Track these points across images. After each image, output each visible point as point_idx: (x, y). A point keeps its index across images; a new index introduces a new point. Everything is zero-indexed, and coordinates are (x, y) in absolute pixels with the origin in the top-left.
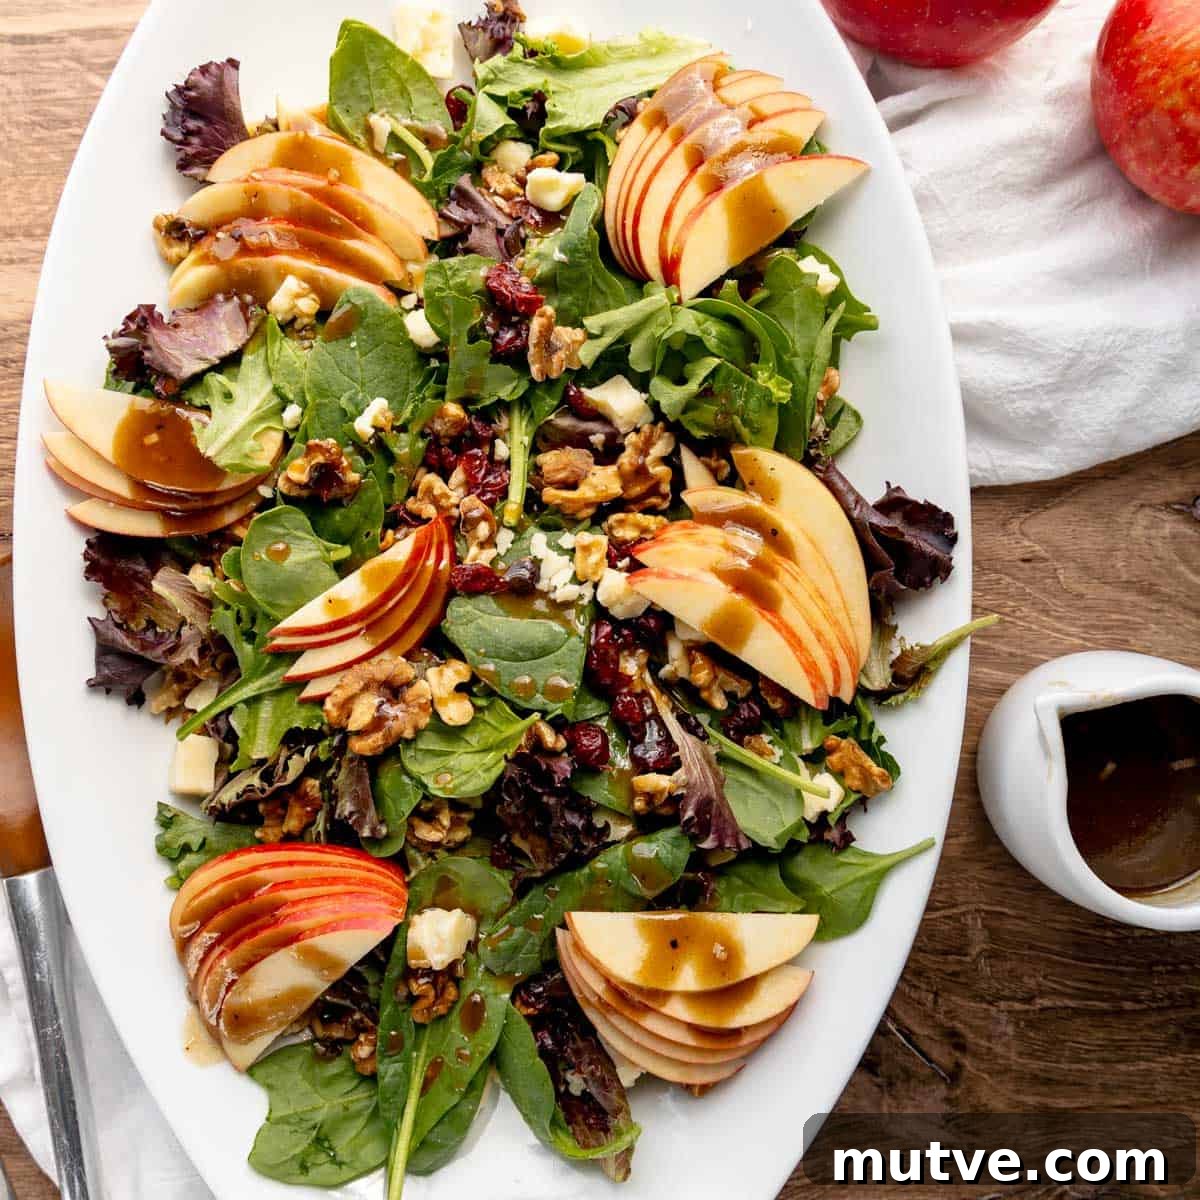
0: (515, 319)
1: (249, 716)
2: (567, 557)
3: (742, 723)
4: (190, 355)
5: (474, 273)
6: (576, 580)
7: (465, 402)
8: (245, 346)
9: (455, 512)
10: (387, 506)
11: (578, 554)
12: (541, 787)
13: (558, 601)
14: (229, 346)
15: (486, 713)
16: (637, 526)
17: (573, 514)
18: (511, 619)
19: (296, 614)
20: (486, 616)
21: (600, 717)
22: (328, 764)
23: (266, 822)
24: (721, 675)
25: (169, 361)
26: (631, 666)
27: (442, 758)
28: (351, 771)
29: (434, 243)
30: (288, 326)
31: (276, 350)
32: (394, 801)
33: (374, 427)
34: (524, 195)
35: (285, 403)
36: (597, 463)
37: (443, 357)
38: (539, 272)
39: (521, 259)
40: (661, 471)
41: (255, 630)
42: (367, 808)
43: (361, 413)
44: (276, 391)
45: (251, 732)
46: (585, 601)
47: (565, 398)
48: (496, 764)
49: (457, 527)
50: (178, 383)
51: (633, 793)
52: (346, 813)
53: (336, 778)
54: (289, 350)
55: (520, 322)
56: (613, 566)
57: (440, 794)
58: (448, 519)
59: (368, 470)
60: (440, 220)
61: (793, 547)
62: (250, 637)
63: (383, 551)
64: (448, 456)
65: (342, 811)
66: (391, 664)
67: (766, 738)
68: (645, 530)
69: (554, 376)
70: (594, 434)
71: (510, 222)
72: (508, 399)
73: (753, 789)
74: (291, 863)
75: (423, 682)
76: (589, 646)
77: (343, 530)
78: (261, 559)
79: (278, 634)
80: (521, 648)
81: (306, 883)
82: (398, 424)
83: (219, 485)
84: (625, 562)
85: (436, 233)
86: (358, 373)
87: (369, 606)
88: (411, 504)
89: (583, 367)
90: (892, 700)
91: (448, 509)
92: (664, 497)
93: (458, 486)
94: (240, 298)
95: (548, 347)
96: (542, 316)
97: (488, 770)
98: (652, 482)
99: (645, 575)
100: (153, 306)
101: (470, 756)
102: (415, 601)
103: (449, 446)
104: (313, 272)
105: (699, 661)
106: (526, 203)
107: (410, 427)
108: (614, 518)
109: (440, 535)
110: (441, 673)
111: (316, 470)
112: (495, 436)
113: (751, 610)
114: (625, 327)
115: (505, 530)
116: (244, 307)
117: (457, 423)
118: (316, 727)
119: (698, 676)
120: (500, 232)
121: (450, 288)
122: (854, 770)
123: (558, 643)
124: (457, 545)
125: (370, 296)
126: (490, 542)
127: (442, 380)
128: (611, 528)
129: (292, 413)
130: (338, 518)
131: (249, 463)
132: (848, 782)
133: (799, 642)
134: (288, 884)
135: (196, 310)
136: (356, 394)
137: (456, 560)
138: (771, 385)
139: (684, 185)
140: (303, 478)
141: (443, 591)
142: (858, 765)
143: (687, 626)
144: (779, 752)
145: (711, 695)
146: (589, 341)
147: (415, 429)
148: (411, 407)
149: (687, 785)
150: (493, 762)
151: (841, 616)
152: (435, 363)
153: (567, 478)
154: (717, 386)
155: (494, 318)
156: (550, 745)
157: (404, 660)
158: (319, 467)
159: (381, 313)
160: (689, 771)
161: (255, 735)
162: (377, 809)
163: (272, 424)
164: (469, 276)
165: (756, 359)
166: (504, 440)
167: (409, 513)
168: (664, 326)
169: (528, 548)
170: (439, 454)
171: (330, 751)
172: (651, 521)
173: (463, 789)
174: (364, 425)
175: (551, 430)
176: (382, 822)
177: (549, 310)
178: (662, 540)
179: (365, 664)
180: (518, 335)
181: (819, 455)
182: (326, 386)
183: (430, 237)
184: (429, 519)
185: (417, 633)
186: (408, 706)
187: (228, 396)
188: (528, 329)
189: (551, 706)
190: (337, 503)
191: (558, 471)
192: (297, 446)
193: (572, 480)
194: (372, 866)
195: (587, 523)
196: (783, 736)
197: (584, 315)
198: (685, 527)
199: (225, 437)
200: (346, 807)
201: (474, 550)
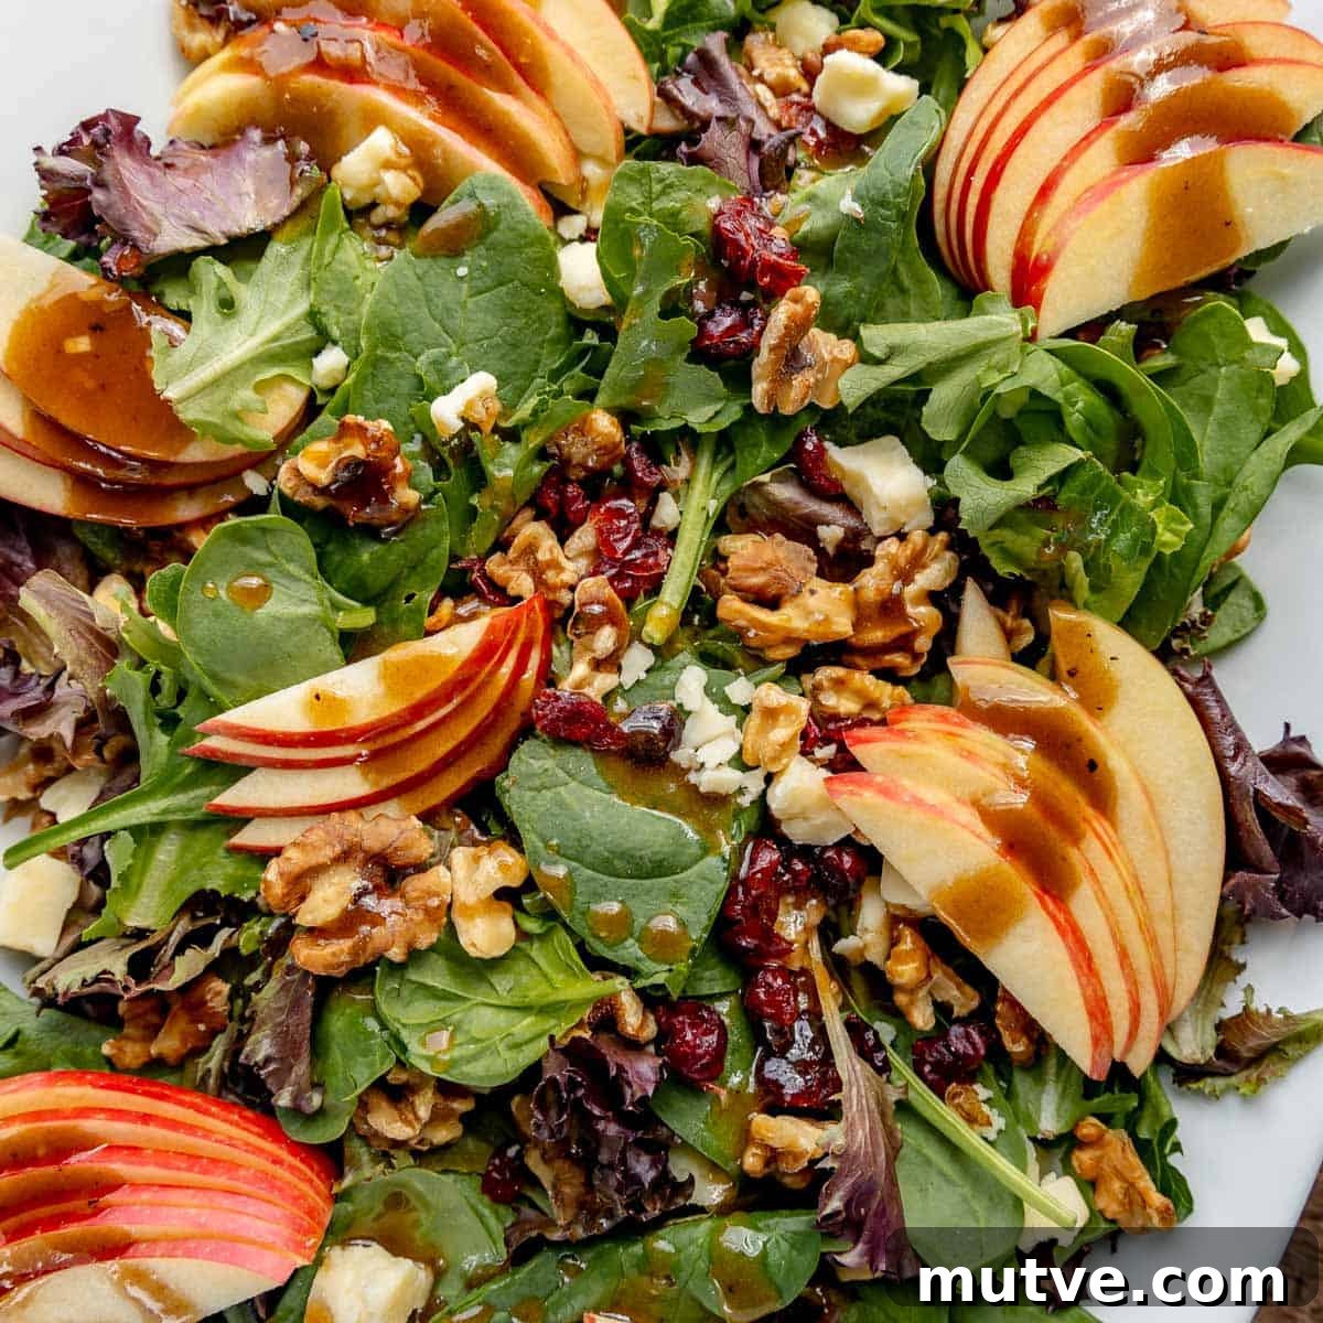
0: (745, 296)
1: (134, 856)
2: (733, 719)
3: (949, 1058)
4: (179, 218)
5: (698, 200)
6: (740, 762)
7: (627, 417)
8: (277, 227)
9: (565, 597)
10: (454, 558)
11: (754, 720)
12: (600, 1106)
13: (702, 789)
14: (250, 219)
15: (536, 945)
16: (859, 693)
17: (762, 650)
18: (615, 799)
19: (254, 704)
20: (573, 784)
21: (721, 996)
22: (251, 962)
23: (128, 1030)
24: (937, 975)
25: (136, 216)
26: (793, 923)
27: (443, 1004)
28: (285, 987)
29: (640, 138)
30: (358, 214)
31: (329, 247)
32: (347, 1056)
33: (463, 419)
34: (809, 95)
35: (323, 340)
36: (820, 574)
37: (608, 333)
38: (805, 227)
39: (780, 198)
40: (924, 615)
41: (181, 712)
42: (297, 1056)
43: (447, 391)
44: (313, 316)
45: (134, 881)
46: (745, 801)
47: (795, 452)
48: (531, 1040)
49: (561, 620)
50: (144, 259)
51: (746, 1137)
52: (260, 1057)
53: (258, 991)
54: (354, 253)
55: (753, 304)
56: (806, 752)
57: (426, 1068)
58: (549, 606)
59: (436, 491)
60: (658, 99)
61: (1115, 798)
62: (169, 722)
63: (429, 633)
64: (575, 499)
65: (253, 1051)
66: (395, 827)
67: (982, 1092)
68: (871, 705)
69: (788, 409)
70: (828, 524)
71: (774, 132)
72: (699, 429)
73: (942, 1174)
74: (146, 1118)
75: (442, 869)
76: (734, 877)
77: (369, 580)
78: (217, 598)
79: (216, 731)
80: (622, 855)
81: (163, 1156)
82: (505, 424)
83: (177, 453)
84: (829, 751)
85: (646, 121)
86: (458, 322)
87: (383, 721)
88: (495, 566)
89: (840, 407)
90: (1207, 1084)
91: (554, 588)
92: (916, 657)
93: (581, 554)
94: (288, 144)
95: (791, 358)
96: (796, 301)
97: (517, 1046)
98: (903, 629)
99: (859, 784)
100: (137, 120)
101: (489, 1012)
102: (462, 730)
103: (581, 483)
104: (423, 131)
105: (907, 943)
106: (809, 109)
107: (524, 435)
108: (826, 674)
109: (532, 627)
110: (477, 859)
111: (347, 467)
112: (662, 487)
113: (1024, 887)
114: (932, 357)
115: (641, 647)
116: (293, 158)
117: (608, 450)
118: (246, 897)
119: (900, 968)
120: (754, 145)
121: (651, 215)
122: (1117, 1186)
123: (685, 859)
124: (555, 651)
125: (510, 193)
126: (610, 663)
127: (597, 370)
128: (817, 688)
129: (331, 361)
130: (365, 557)
131: (235, 428)
132: (1102, 1202)
133: (1089, 960)
134: (133, 1151)
135: (212, 147)
136: (450, 355)
137: (547, 678)
138: (1157, 516)
139: (1087, 140)
140: (323, 477)
141: (513, 723)
142: (1124, 1180)
143: (903, 882)
144: (999, 1122)
145: (912, 1003)
146: (859, 367)
147: (533, 440)
148: (534, 401)
149: (842, 1156)
150: (528, 1035)
151: (1163, 930)
152: (590, 338)
153: (767, 585)
154: (1066, 496)
155: (708, 286)
156: (630, 1030)
157: (418, 824)
158: (353, 464)
159: (522, 227)
160: (850, 1132)
161: (139, 886)
162: (312, 1064)
163: (291, 371)
164: (688, 202)
165: (1134, 468)
166: (676, 496)
167: (489, 581)
168: (1000, 371)
169: (672, 687)
170: (562, 493)
171: (260, 942)
172: (885, 692)
173: (466, 1069)
174: (447, 411)
175: (757, 500)
176: (317, 1085)
177: (811, 293)
178: (902, 733)
179: (351, 816)
180: (745, 324)
181: (1185, 651)
182: (399, 330)
183: (634, 125)
184: (519, 598)
185: (452, 783)
186: (407, 905)
187: (227, 305)
188: (766, 318)
189: (647, 966)
190: (371, 532)
191: (755, 571)
192: (326, 419)
193: (772, 591)
194: (284, 1154)
195: (778, 669)
196: (1009, 1094)
197: (864, 320)
198: (944, 718)
199: (206, 373)
200: (261, 1046)
201: (581, 669)
